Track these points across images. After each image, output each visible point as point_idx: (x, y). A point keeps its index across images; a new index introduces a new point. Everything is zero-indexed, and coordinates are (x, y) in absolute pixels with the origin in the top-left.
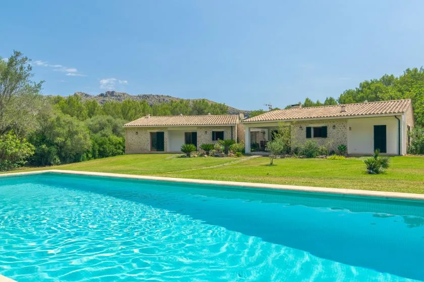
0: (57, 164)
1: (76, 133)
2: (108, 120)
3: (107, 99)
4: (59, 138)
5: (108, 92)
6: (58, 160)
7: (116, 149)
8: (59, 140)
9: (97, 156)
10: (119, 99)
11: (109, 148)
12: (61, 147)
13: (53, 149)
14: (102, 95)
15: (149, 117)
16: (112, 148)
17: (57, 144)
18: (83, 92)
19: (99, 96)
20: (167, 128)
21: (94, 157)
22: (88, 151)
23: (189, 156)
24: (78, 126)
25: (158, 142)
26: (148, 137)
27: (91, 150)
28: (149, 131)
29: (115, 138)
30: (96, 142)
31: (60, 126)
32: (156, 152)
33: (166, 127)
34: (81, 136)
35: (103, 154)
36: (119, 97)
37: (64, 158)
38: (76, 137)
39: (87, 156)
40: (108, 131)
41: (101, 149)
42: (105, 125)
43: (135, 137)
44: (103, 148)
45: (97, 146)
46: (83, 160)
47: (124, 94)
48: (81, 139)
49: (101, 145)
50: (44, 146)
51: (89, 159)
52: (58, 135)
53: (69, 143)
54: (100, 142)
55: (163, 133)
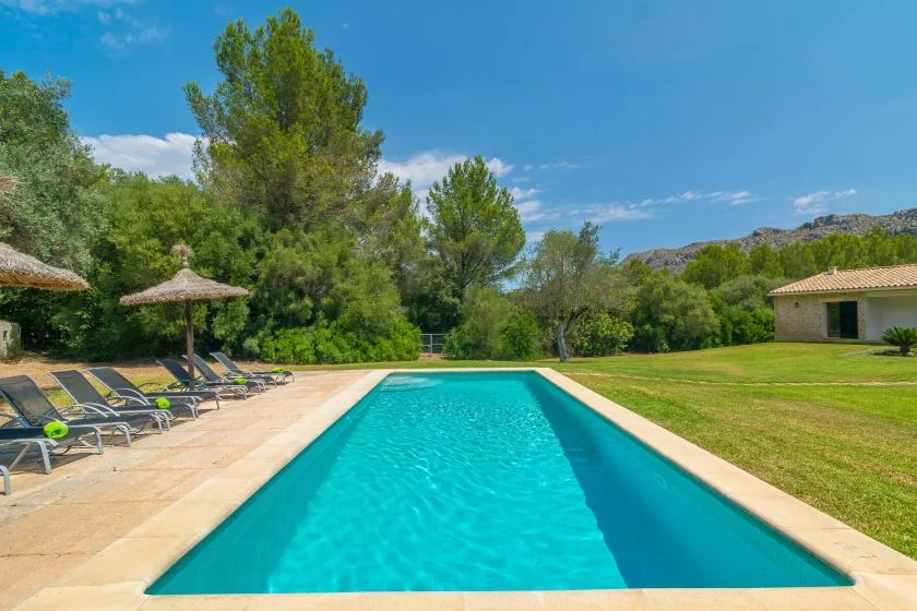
0: (665, 351)
1: (692, 307)
2: (757, 284)
3: (817, 232)
4: (666, 316)
5: (821, 218)
6: (666, 346)
7: (767, 330)
8: (667, 318)
9: (730, 341)
10: (845, 229)
11: (750, 328)
12: (671, 328)
13: (660, 330)
14: (807, 226)
15: (835, 272)
16: (760, 329)
17: (665, 324)
18: (768, 227)
19: (801, 228)
20: (864, 293)
21: (725, 343)
22: (714, 333)
23: (904, 352)
24: (695, 298)
25: (844, 320)
26: (822, 312)
27: (718, 331)
28: (822, 301)
29: (765, 312)
30: (730, 319)
31: (669, 299)
32: (838, 339)
33: (861, 293)
34: (698, 312)
35: (740, 339)
36: (845, 223)
37: (676, 342)
38: (690, 313)
39: (714, 341)
40: (756, 302)
41: (738, 331)
42: (752, 292)
43: (794, 313)
44: (741, 329)
45: (730, 327)
46: (705, 347)
47: (856, 217)
48: (698, 317)
49: (737, 324)
50: (647, 327)
51: (715, 345)
52: (666, 311)
53: (680, 322)
54: (737, 319)
55: (854, 304)
